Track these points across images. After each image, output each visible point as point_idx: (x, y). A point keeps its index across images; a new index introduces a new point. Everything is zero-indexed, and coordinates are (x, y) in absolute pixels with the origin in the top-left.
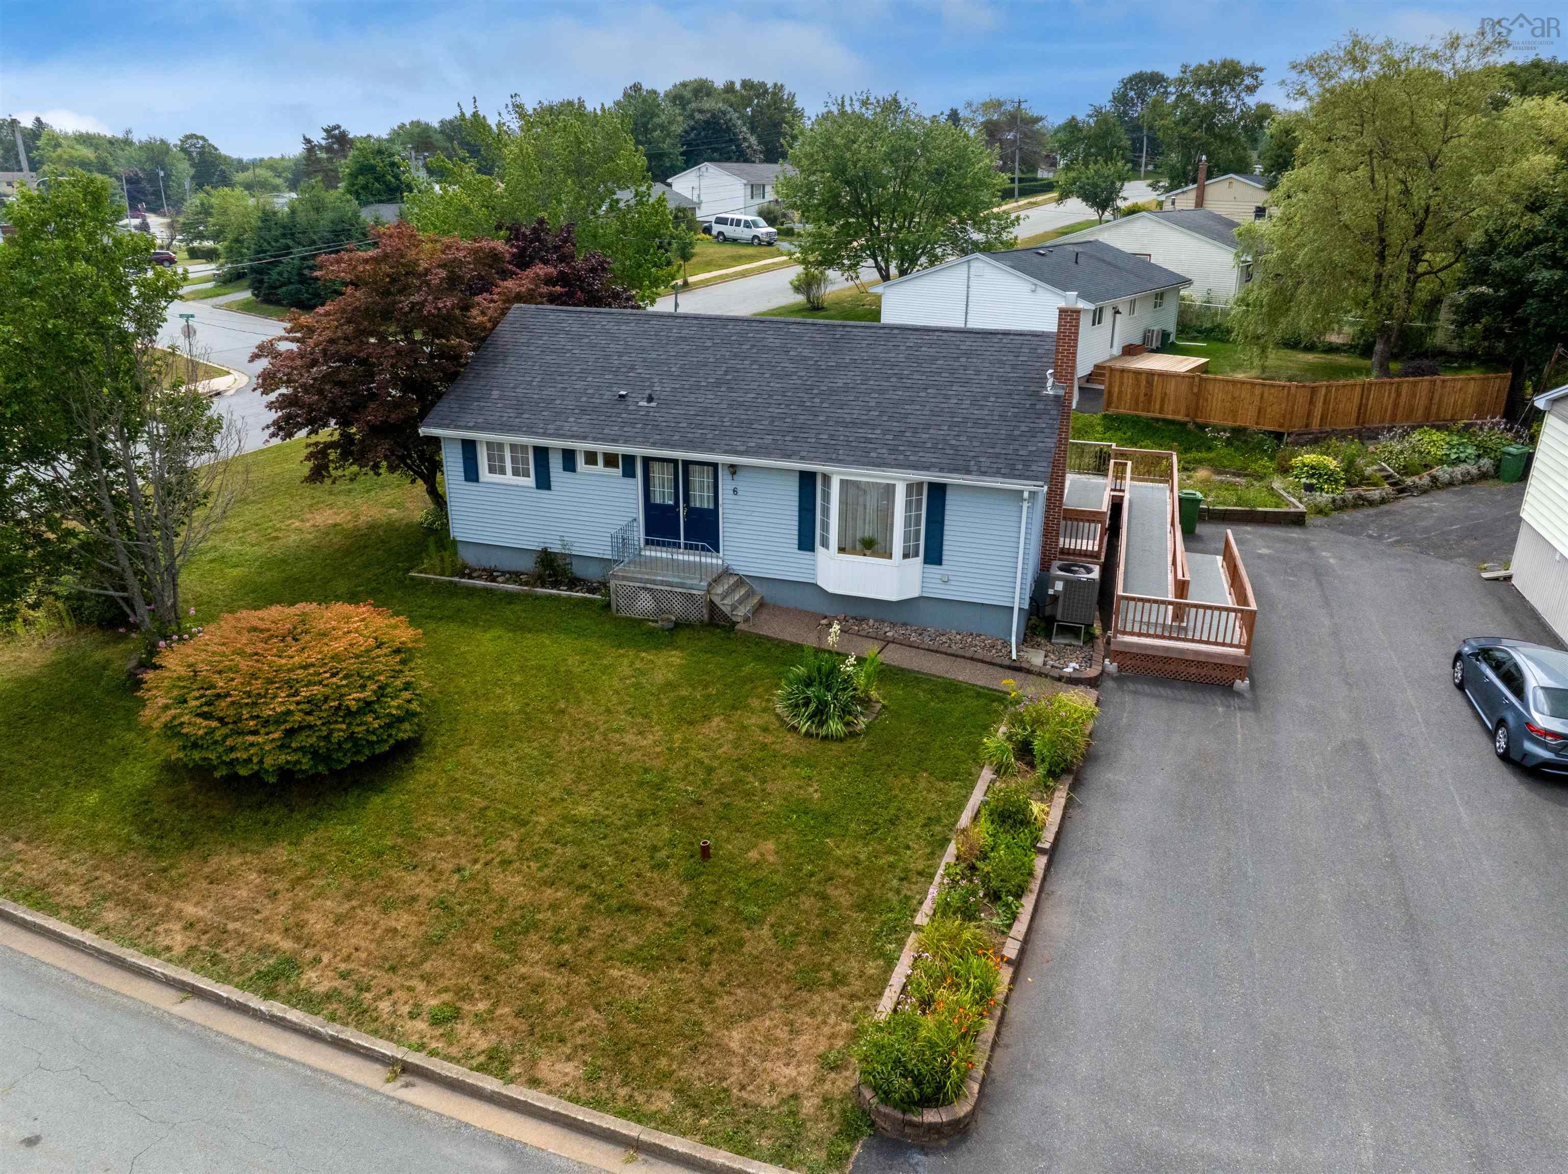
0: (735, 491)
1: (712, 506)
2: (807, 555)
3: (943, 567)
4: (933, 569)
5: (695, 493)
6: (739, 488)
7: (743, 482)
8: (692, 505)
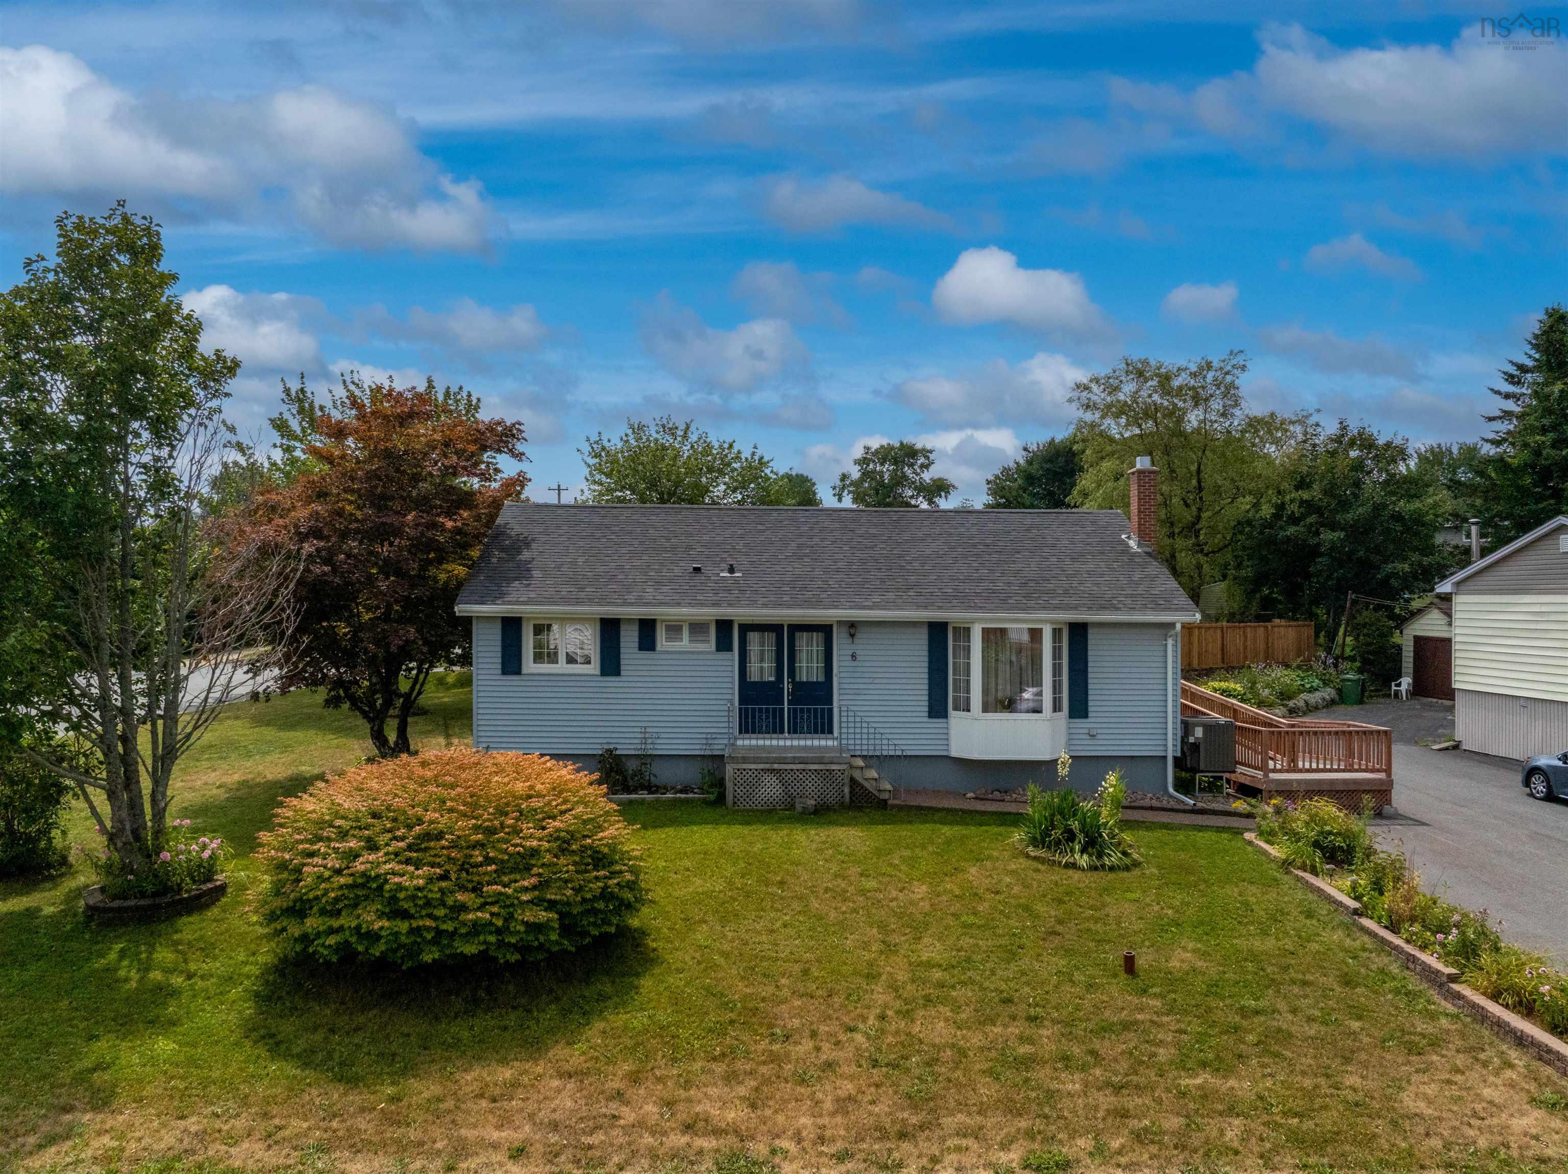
0: (854, 657)
1: (821, 679)
2: (938, 723)
3: (1089, 720)
4: (1079, 723)
5: (803, 664)
6: (858, 652)
7: (864, 645)
8: (798, 679)
